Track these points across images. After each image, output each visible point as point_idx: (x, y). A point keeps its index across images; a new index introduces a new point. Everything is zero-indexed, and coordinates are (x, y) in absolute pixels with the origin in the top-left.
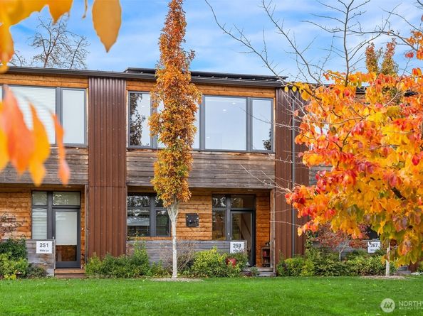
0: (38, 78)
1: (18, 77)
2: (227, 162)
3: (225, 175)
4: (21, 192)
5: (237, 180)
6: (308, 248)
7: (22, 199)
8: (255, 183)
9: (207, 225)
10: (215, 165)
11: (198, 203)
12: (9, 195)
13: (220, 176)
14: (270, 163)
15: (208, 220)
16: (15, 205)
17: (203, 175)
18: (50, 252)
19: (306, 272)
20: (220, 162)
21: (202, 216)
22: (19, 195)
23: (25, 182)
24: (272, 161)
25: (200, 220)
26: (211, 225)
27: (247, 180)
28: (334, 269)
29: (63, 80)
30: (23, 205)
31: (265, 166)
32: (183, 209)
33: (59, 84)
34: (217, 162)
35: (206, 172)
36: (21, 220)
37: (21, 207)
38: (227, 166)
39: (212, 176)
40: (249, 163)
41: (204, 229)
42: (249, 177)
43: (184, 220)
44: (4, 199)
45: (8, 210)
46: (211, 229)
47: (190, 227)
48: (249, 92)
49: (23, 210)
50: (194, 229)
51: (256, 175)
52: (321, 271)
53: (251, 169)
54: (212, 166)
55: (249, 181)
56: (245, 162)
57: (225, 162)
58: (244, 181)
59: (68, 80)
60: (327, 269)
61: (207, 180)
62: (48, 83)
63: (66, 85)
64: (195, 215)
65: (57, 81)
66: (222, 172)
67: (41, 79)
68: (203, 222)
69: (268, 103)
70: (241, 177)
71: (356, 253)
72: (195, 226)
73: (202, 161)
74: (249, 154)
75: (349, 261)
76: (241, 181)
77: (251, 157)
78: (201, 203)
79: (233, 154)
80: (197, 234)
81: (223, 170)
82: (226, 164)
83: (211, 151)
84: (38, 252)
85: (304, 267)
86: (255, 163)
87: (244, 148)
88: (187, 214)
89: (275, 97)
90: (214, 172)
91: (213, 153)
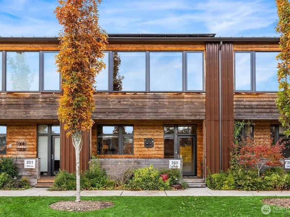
0: (26, 45)
1: (13, 45)
2: (167, 100)
3: (165, 110)
4: (30, 125)
5: (174, 114)
6: (233, 165)
7: (31, 130)
8: (190, 115)
9: (160, 146)
10: (157, 103)
11: (153, 131)
12: (22, 127)
13: (161, 110)
14: (201, 100)
15: (160, 142)
16: (26, 134)
17: (148, 110)
18: (34, 167)
19: (226, 186)
20: (161, 100)
21: (156, 140)
22: (28, 127)
23: (17, 118)
24: (203, 98)
25: (155, 143)
26: (163, 146)
27: (183, 114)
28: (251, 185)
29: (44, 45)
30: (31, 134)
31: (197, 102)
32: (142, 135)
33: (41, 48)
34: (159, 100)
35: (150, 108)
36: (30, 143)
37: (30, 135)
38: (167, 103)
39: (155, 111)
40: (185, 100)
41: (157, 149)
42: (185, 111)
43: (143, 143)
44: (19, 130)
45: (21, 137)
46: (163, 149)
47: (147, 148)
48: (185, 47)
49: (31, 137)
50: (150, 149)
51: (190, 109)
52: (240, 186)
53: (186, 105)
54: (155, 104)
55: (184, 114)
56: (181, 100)
57: (165, 100)
58: (180, 114)
59: (48, 45)
60: (245, 184)
61: (151, 114)
62: (33, 49)
63: (46, 49)
64: (151, 139)
65: (39, 47)
66: (163, 108)
67: (29, 45)
68: (157, 144)
69: (200, 55)
70: (178, 111)
71: (273, 170)
72: (151, 147)
73: (147, 100)
74: (184, 94)
75: (267, 177)
76: (178, 114)
77: (186, 96)
78: (156, 131)
79: (172, 94)
80: (153, 153)
81: (164, 106)
82: (166, 102)
83: (155, 92)
84: (26, 167)
85: (226, 182)
86: (189, 100)
87: (180, 89)
88: (145, 139)
89: (205, 50)
90: (157, 107)
91: (156, 94)
